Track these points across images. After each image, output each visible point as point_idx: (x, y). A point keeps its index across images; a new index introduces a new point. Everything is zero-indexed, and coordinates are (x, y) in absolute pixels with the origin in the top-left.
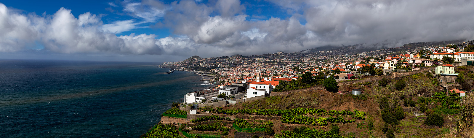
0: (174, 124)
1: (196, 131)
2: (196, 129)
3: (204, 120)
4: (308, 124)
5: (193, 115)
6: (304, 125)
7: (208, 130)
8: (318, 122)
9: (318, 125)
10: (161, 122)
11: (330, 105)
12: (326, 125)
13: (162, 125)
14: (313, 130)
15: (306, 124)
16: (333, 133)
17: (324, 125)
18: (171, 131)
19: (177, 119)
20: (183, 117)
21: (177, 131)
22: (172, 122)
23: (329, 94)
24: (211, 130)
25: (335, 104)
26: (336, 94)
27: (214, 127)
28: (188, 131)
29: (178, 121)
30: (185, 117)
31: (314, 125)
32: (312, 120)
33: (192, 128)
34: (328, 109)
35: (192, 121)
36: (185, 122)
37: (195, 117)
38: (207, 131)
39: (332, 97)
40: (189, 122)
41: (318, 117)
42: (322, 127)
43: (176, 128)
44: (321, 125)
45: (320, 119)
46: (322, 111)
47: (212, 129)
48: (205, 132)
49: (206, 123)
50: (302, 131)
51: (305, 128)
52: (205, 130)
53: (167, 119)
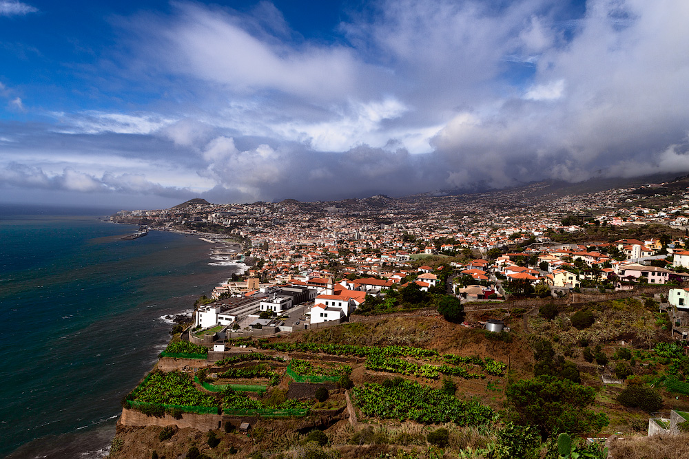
0: (184, 369)
1: (225, 380)
2: (224, 377)
3: (238, 361)
4: (408, 373)
5: (219, 353)
6: (401, 376)
7: (245, 377)
8: (424, 371)
9: (423, 377)
10: (159, 368)
11: (447, 344)
12: (436, 378)
13: (162, 374)
14: (415, 385)
15: (404, 374)
16: (445, 393)
17: (431, 378)
18: (180, 383)
19: (189, 361)
20: (200, 358)
21: (191, 383)
22: (179, 367)
23: (447, 326)
24: (250, 377)
25: (455, 344)
26: (458, 326)
27: (255, 373)
28: (210, 381)
29: (191, 365)
30: (203, 357)
31: (418, 376)
32: (414, 368)
33: (218, 376)
34: (442, 350)
35: (218, 364)
36: (204, 365)
37: (222, 356)
38: (244, 379)
39: (451, 331)
40: (212, 364)
41: (425, 364)
42: (429, 380)
43: (188, 376)
44: (427, 378)
45: (428, 366)
46: (432, 354)
47: (252, 376)
48: (240, 380)
49: (241, 366)
50: (397, 385)
51: (403, 380)
52: (239, 377)
53: (171, 361)
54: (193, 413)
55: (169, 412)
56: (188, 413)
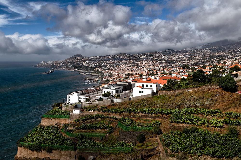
0: (56, 124)
1: (80, 130)
2: (80, 128)
3: (88, 119)
4: (200, 125)
5: (77, 115)
6: (195, 126)
7: (93, 129)
8: (212, 123)
9: (212, 127)
10: (42, 124)
11: (227, 105)
12: (222, 127)
13: (43, 127)
14: (206, 132)
15: (198, 125)
16: (230, 137)
17: (218, 127)
18: (52, 132)
19: (59, 120)
20: (65, 118)
21: (60, 132)
22: (53, 123)
23: (227, 94)
24: (95, 129)
25: (233, 105)
26: (234, 94)
27: (98, 126)
28: (71, 131)
29: (60, 122)
30: (67, 118)
31: (208, 126)
32: (205, 121)
33: (76, 128)
34: (224, 110)
35: (76, 121)
36: (68, 122)
37: (78, 116)
38: (91, 130)
39: (229, 97)
40: (72, 121)
41: (212, 118)
42: (217, 129)
43: (58, 128)
44: (215, 127)
45: (214, 120)
46: (216, 112)
47: (97, 128)
48: (89, 130)
49: (90, 122)
50: (193, 132)
51: (196, 129)
52: (89, 129)
53: (49, 120)
54: (59, 150)
55: (44, 149)
56: (56, 150)
